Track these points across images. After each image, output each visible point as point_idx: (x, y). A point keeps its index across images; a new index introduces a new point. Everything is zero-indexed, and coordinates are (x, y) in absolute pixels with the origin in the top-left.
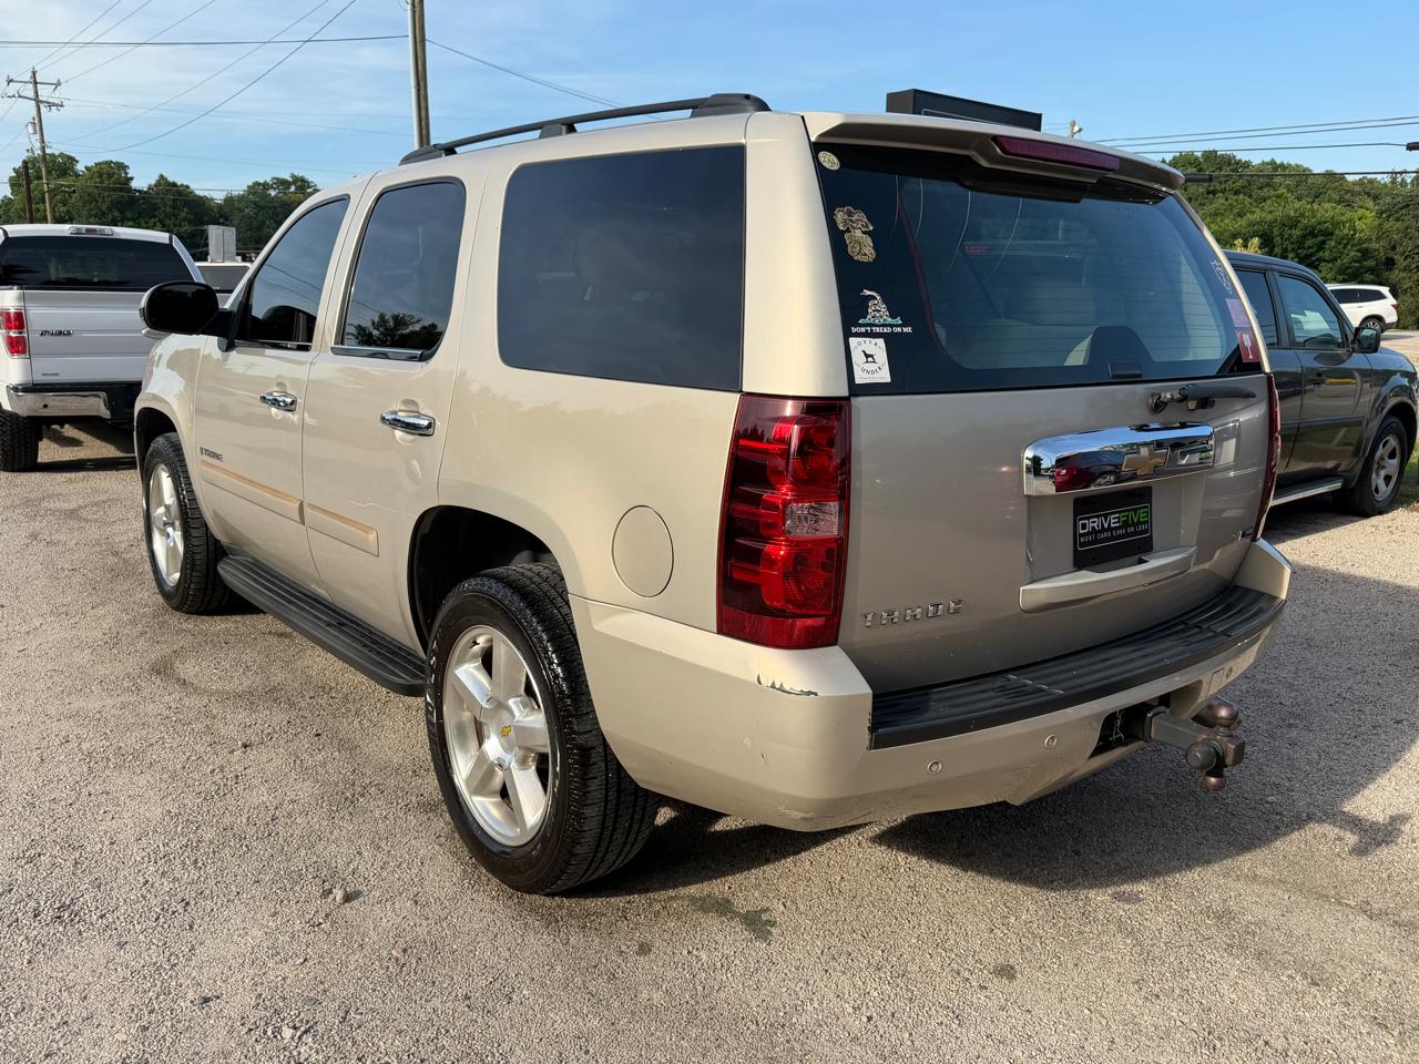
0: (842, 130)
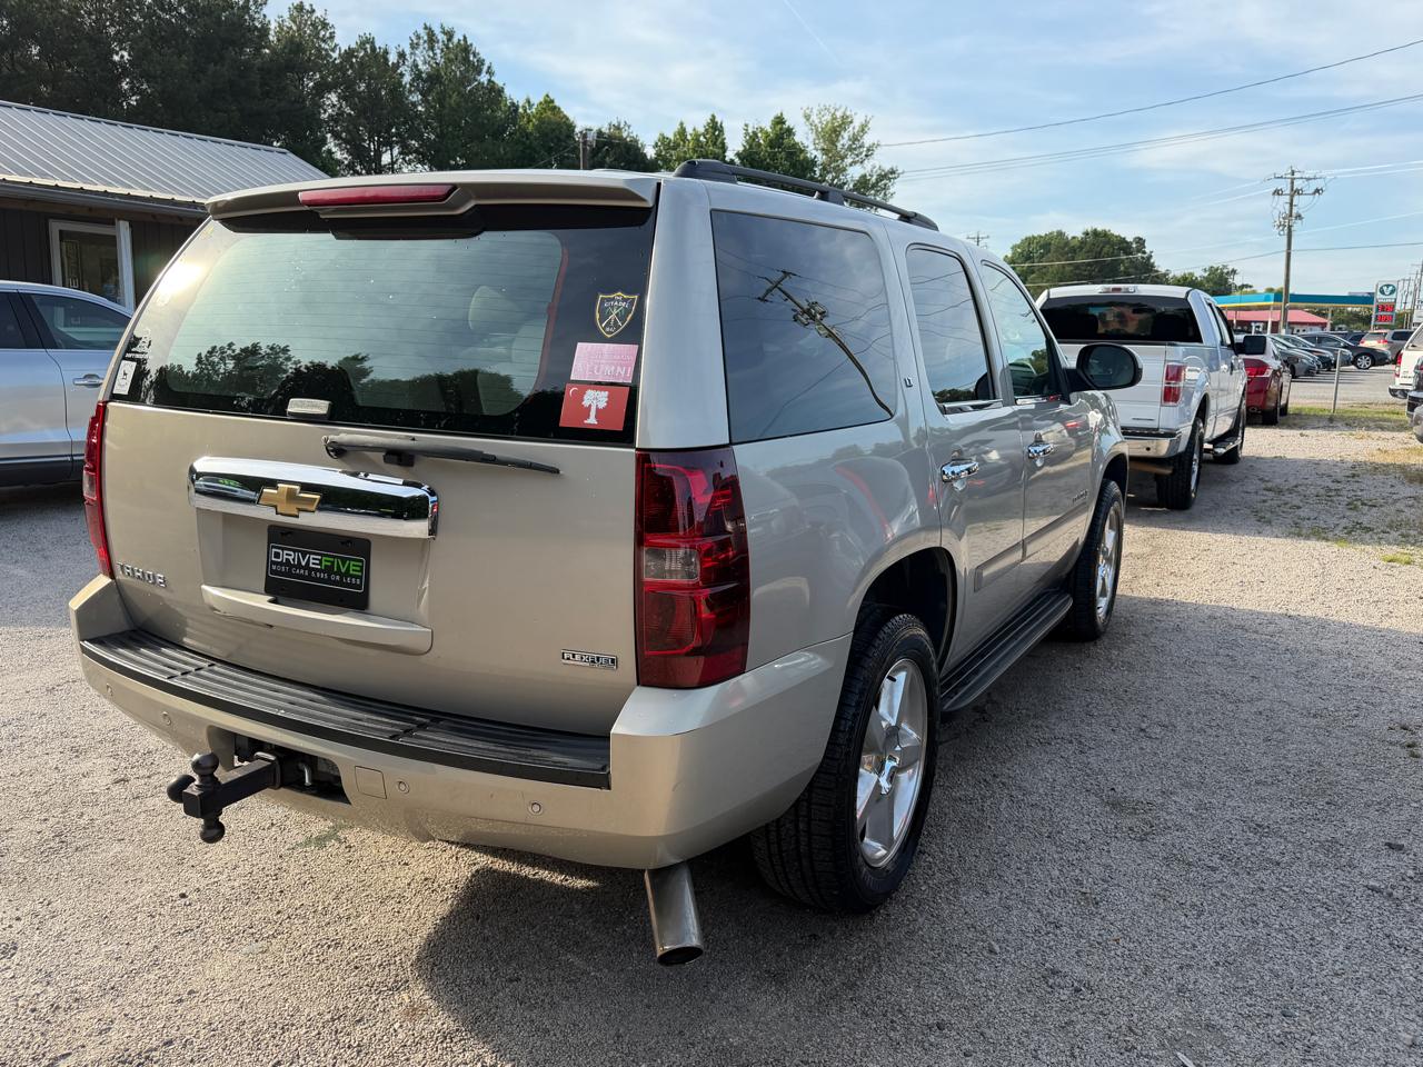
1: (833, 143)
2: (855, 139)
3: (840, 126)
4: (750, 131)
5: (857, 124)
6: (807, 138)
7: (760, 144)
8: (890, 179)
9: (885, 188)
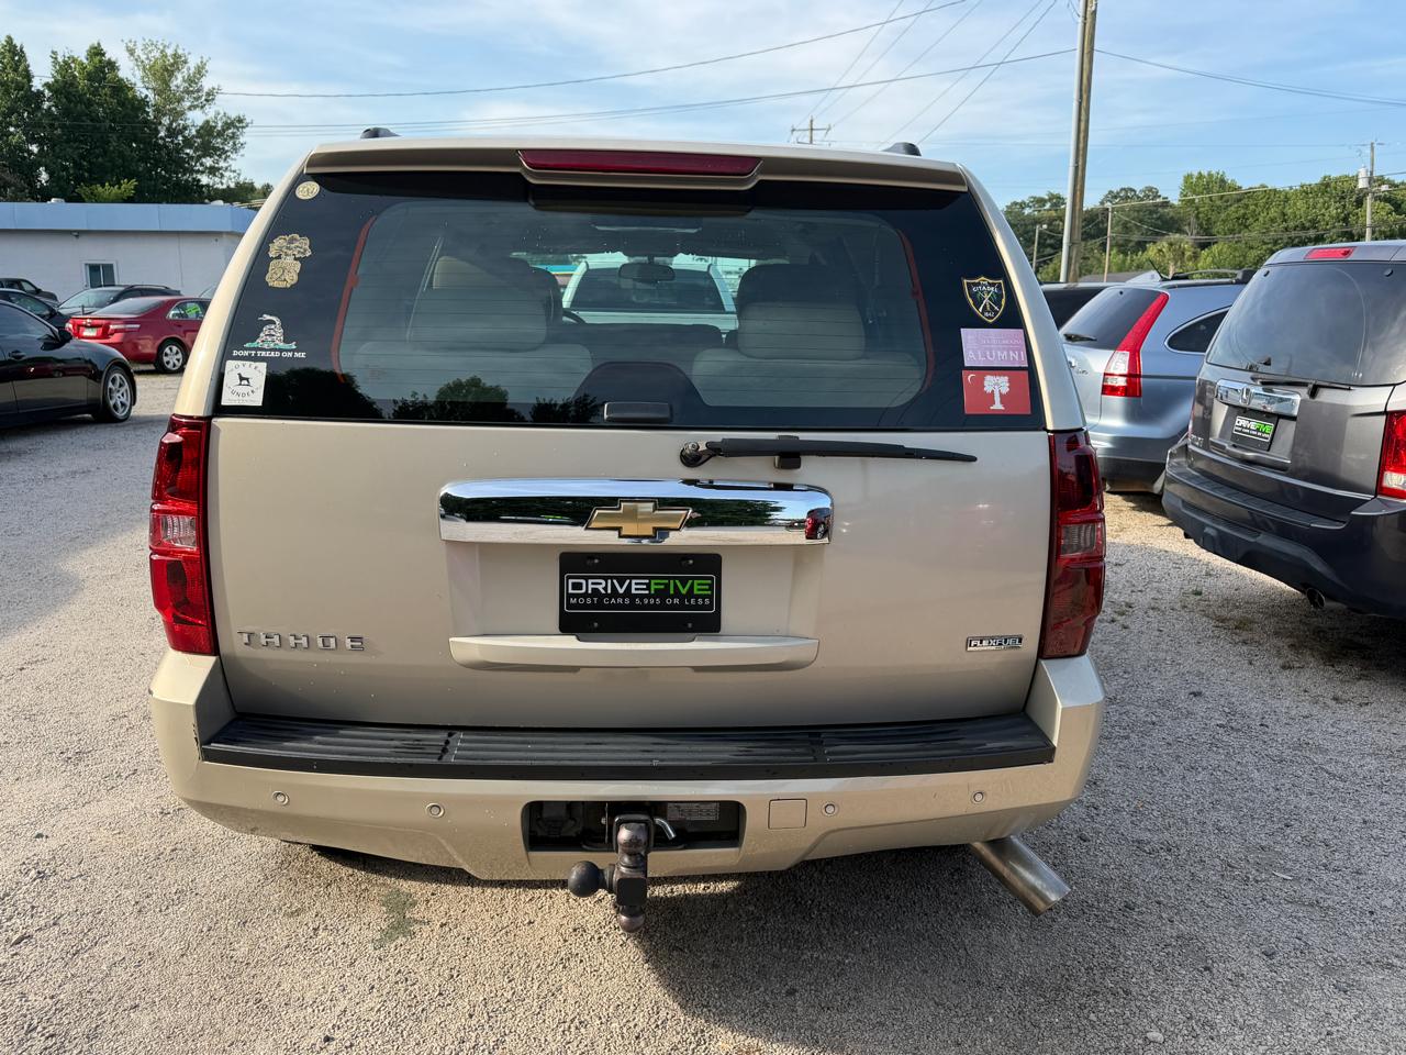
0: (315, 161)
1: (166, 83)
2: (191, 80)
3: (172, 65)
4: (60, 59)
5: (193, 63)
6: (134, 75)
7: (75, 77)
8: (238, 128)
9: (233, 137)
